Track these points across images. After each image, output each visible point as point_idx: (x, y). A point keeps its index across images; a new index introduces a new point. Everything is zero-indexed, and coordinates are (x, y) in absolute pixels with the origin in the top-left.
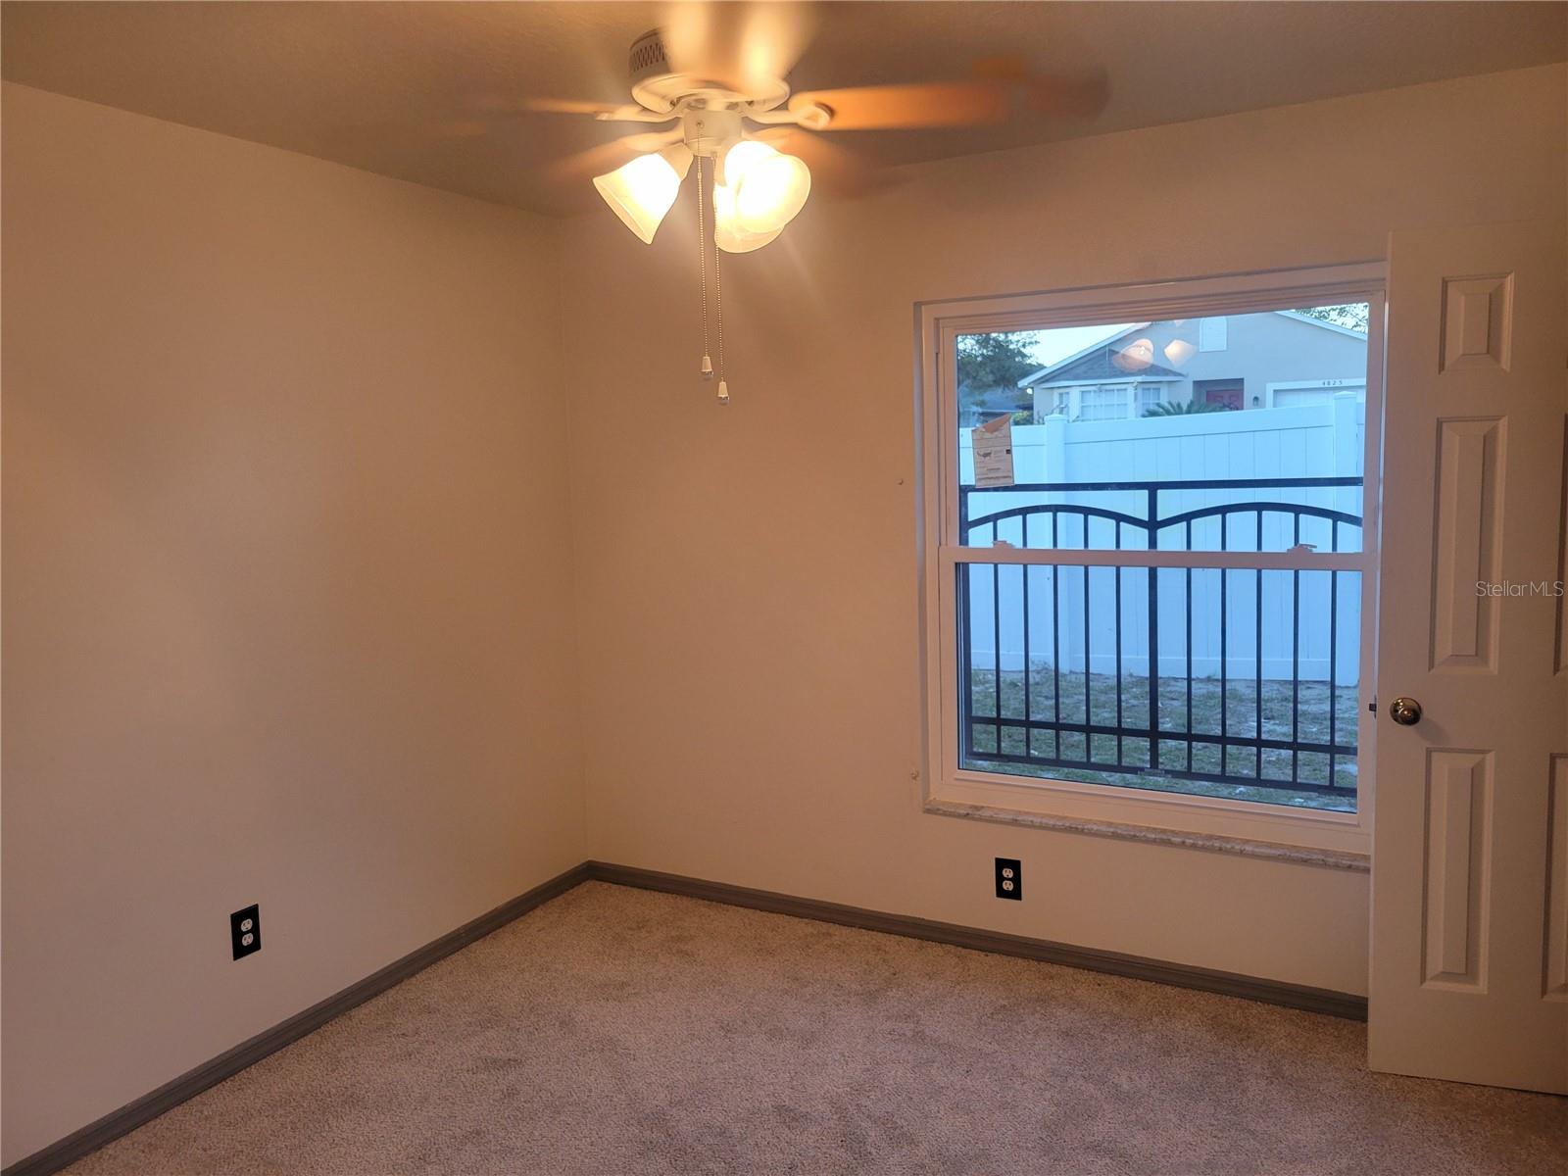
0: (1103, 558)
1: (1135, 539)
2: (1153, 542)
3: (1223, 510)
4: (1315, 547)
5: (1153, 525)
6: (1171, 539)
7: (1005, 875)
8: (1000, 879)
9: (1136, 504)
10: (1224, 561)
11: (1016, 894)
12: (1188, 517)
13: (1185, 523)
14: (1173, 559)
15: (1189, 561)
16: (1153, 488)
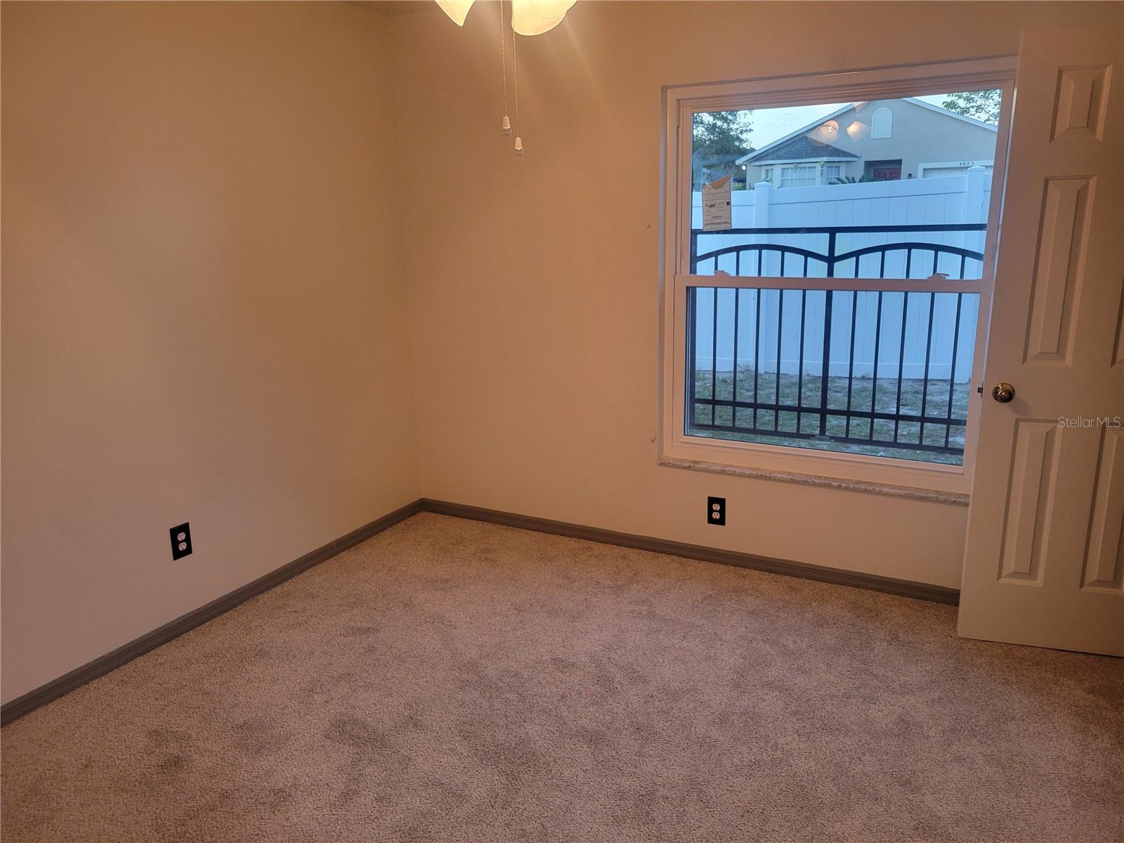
0: (793, 284)
1: (818, 270)
2: (830, 272)
3: (883, 249)
4: (948, 275)
5: (831, 259)
6: (844, 270)
7: (714, 508)
8: (711, 511)
9: (820, 244)
10: (881, 286)
11: (721, 521)
12: (857, 254)
13: (854, 258)
14: (844, 285)
15: (856, 285)
16: (833, 231)
